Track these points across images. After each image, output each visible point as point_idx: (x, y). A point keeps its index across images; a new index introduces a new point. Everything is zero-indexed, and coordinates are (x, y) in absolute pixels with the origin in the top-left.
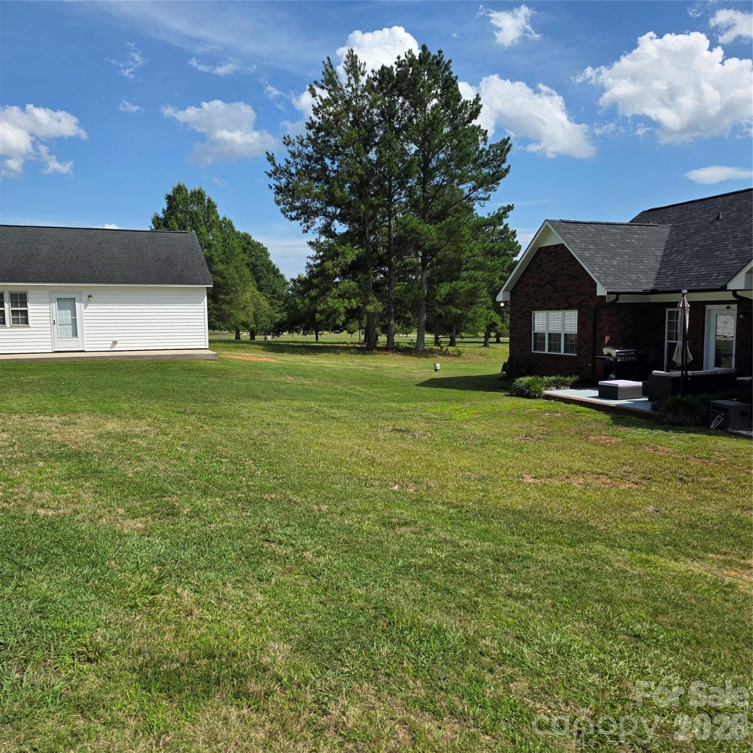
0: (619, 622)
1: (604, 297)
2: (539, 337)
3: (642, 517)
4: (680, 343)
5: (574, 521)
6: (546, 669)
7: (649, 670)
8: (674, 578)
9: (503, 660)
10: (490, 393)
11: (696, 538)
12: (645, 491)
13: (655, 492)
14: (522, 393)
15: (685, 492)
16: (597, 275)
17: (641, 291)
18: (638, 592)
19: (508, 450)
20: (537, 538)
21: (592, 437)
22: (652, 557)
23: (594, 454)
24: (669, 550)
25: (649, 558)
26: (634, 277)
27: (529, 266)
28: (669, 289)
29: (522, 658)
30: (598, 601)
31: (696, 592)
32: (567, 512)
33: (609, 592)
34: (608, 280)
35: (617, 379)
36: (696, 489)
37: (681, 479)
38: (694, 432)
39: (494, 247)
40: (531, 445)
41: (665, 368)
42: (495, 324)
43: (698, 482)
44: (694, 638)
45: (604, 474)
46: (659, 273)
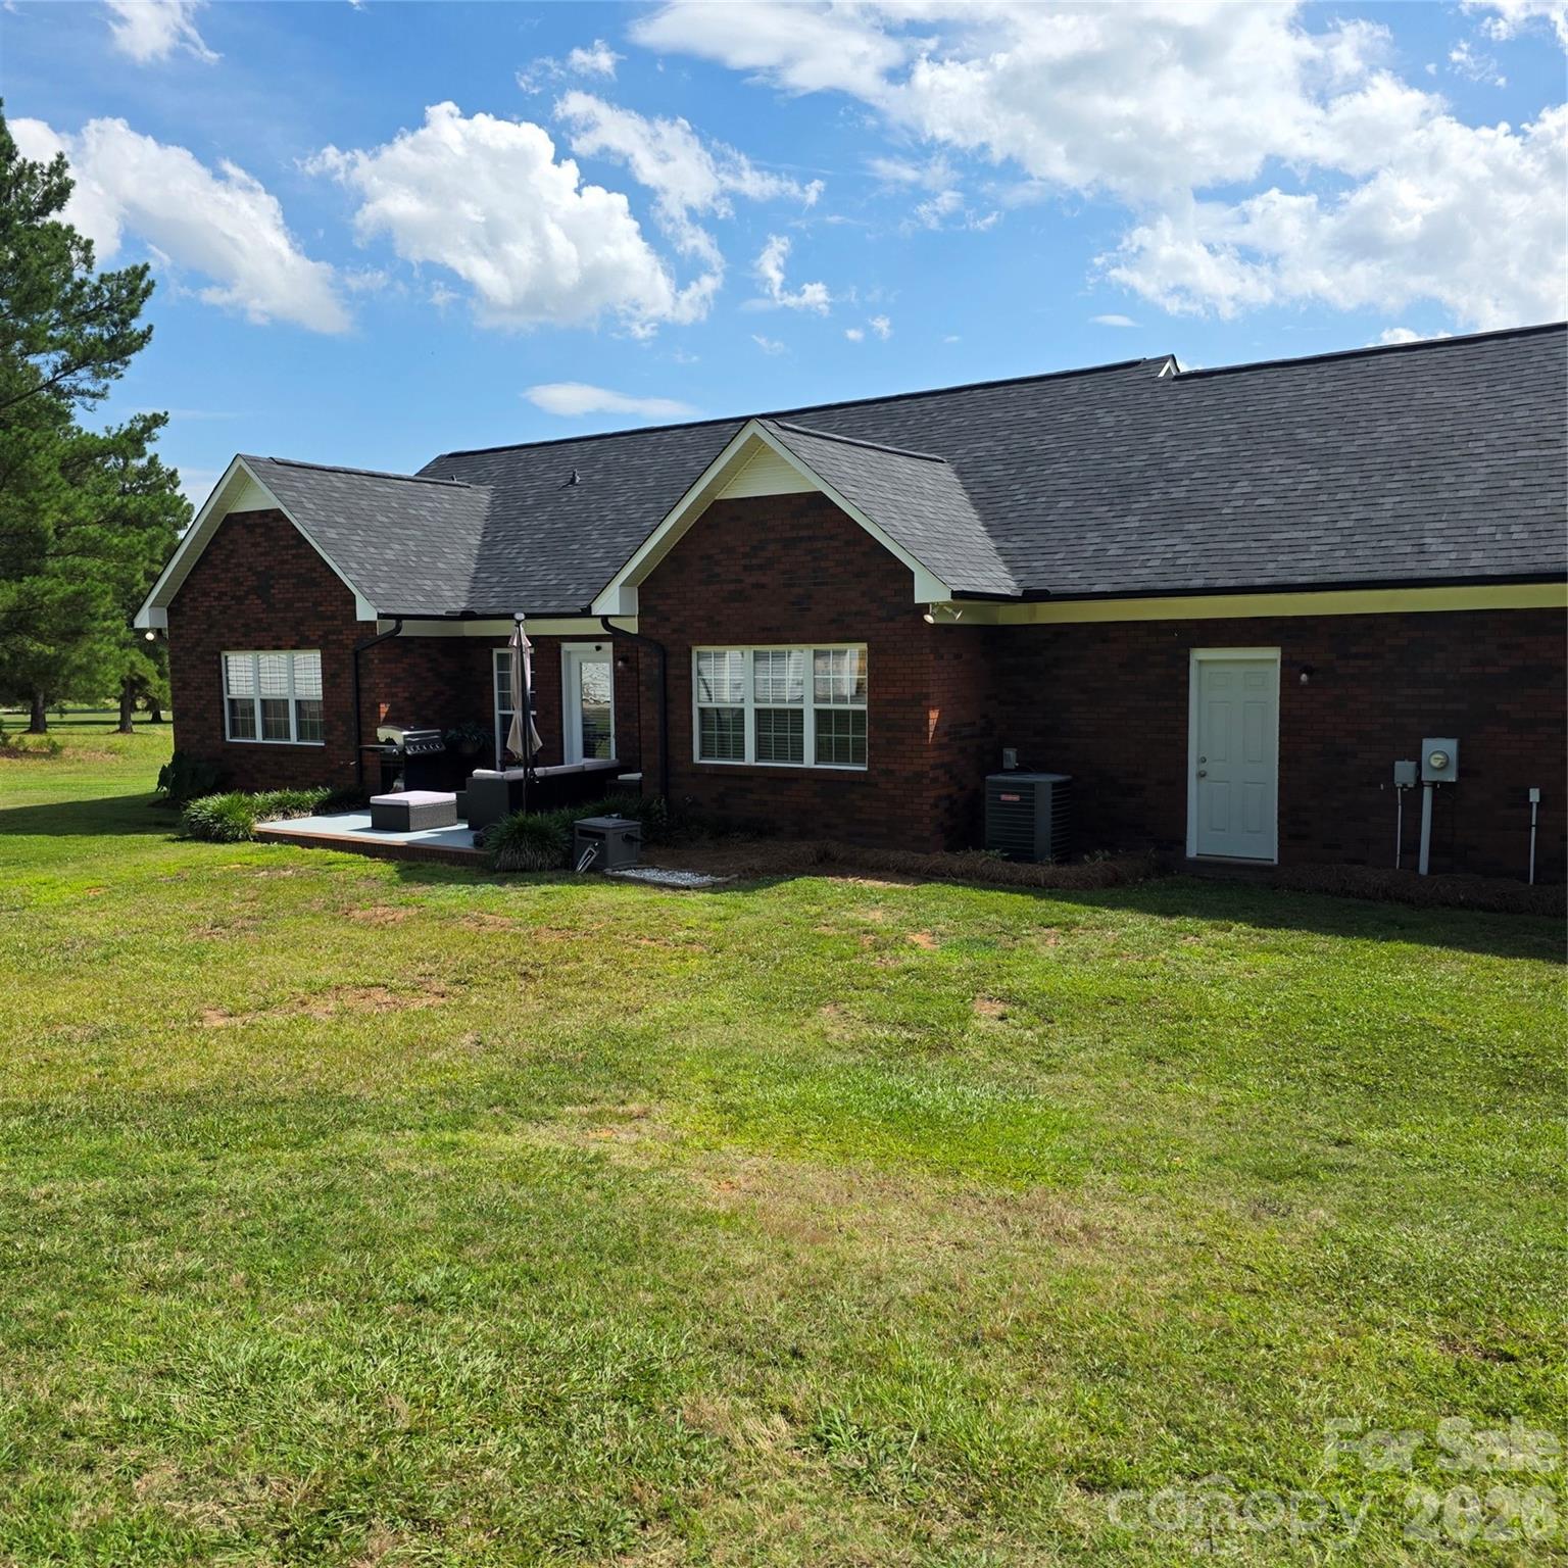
0: (386, 1279)
1: (370, 624)
2: (242, 708)
3: (449, 1060)
4: (517, 715)
5: (311, 1093)
6: (222, 1424)
7: (438, 1361)
8: (499, 1167)
9: (120, 1432)
10: (130, 837)
11: (544, 1083)
12: (459, 1008)
13: (477, 1005)
14: (206, 833)
15: (530, 998)
16: (353, 577)
17: (443, 613)
18: (430, 1210)
19: (168, 962)
20: (226, 1145)
21: (357, 913)
22: (463, 1136)
23: (361, 947)
24: (496, 1114)
25: (456, 1138)
26: (428, 585)
27: (206, 553)
28: (496, 611)
29: (167, 1415)
30: (346, 1249)
31: (538, 1185)
32: (298, 1076)
33: (372, 1225)
34: (377, 590)
35: (407, 789)
36: (549, 988)
37: (525, 975)
38: (550, 882)
39: (126, 506)
40: (224, 945)
41: (498, 765)
42: (143, 681)
43: (554, 976)
44: (526, 1273)
45: (379, 985)
46: (475, 579)
